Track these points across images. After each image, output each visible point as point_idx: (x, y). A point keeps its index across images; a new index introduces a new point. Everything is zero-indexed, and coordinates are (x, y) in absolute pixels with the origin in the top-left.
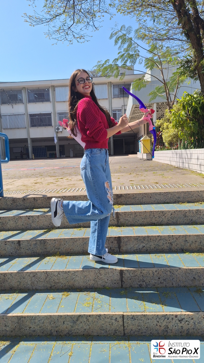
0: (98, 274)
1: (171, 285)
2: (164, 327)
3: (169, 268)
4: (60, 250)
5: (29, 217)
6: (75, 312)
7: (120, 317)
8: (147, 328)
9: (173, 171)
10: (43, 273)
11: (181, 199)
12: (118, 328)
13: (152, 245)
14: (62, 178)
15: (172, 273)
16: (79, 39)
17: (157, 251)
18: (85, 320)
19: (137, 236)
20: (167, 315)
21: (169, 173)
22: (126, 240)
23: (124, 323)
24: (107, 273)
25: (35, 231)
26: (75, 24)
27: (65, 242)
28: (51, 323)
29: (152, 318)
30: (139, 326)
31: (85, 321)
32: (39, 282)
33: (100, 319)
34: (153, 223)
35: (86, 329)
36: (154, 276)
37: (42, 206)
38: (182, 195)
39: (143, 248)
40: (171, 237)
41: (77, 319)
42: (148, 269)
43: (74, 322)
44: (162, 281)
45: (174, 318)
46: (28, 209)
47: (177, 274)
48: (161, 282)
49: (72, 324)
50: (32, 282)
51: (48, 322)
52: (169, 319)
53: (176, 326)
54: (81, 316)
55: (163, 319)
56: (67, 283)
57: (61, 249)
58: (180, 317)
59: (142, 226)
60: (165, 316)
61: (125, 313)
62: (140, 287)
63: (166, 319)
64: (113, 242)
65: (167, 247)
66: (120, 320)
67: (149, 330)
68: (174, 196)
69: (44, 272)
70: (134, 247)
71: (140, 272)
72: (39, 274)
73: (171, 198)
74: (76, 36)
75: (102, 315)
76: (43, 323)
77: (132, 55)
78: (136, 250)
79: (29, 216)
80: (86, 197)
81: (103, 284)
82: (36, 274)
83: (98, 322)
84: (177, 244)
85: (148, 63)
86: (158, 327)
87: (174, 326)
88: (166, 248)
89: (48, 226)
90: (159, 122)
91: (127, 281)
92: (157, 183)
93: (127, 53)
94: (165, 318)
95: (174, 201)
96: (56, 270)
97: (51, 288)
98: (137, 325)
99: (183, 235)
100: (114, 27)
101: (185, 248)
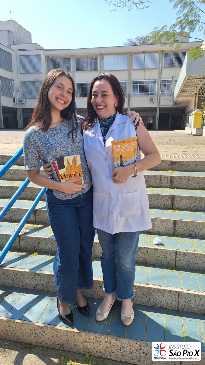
0: (154, 222)
7: (174, 252)
8: (195, 263)
12: (171, 261)
13: (203, 205)
16: (138, 5)
18: (145, 251)
19: (189, 196)
22: (179, 199)
23: (176, 257)
24: (162, 221)
29: (200, 257)
30: (189, 261)
33: (157, 252)
34: (204, 188)
35: (145, 259)
36: (204, 228)
39: (194, 207)
54: (142, 248)
59: (194, 190)
61: (178, 250)
62: (190, 235)
64: (168, 200)
66: (174, 255)
67: (197, 265)
70: (186, 206)
71: (191, 223)
75: (159, 249)
77: (192, 21)
78: (188, 208)
81: (158, 230)
83: (155, 254)
86: (204, 264)
91: (179, 230)
93: (186, 19)
98: (187, 260)
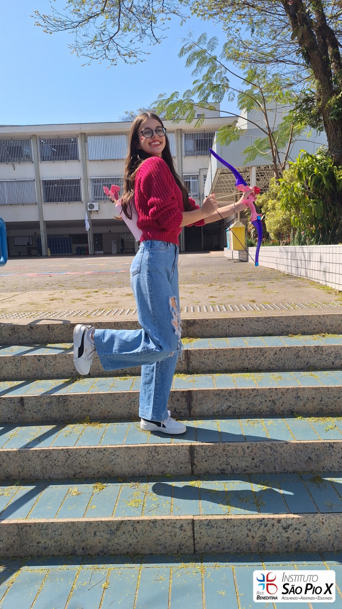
0: (153, 453)
1: (272, 470)
2: (260, 539)
3: (269, 443)
4: (90, 413)
5: (39, 358)
6: (113, 516)
7: (188, 523)
8: (231, 540)
9: (281, 282)
10: (62, 452)
11: (292, 329)
12: (184, 542)
13: (243, 405)
14: (97, 292)
15: (275, 451)
17: (251, 414)
18: (131, 528)
19: (218, 390)
20: (264, 519)
21: (274, 284)
22: (200, 396)
23: (194, 533)
24: (168, 451)
25: (50, 381)
26: (120, 32)
27: (100, 400)
28: (75, 535)
29: (240, 524)
30: (219, 537)
31: (130, 530)
32: (54, 467)
33: (155, 527)
34: (245, 368)
35: (133, 544)
36: (245, 456)
37: (62, 339)
38: (294, 322)
39: (228, 409)
40: (274, 391)
41: (117, 527)
42: (235, 444)
43: (112, 533)
44: (258, 464)
45: (276, 524)
46: (37, 343)
47: (282, 452)
48: (256, 464)
49: (108, 536)
50: (43, 467)
51: (70, 533)
52: (268, 525)
53: (278, 537)
54: (125, 522)
55: (258, 526)
56: (102, 468)
57: (92, 411)
58: (286, 522)
59: (228, 373)
60: (261, 521)
61: (196, 517)
62: (222, 473)
63: (263, 526)
64: (180, 400)
65: (267, 407)
66: (188, 528)
67: (235, 543)
68: (280, 324)
69: (62, 450)
70: (214, 408)
71: (221, 448)
72: (54, 454)
73: (276, 326)
74: (123, 52)
75: (159, 520)
76: (61, 535)
77: (218, 86)
78: (217, 412)
79: (40, 356)
80: (135, 324)
81: (162, 469)
82: (50, 453)
83: (153, 532)
84: (283, 403)
85: (243, 101)
86: (250, 539)
87: (276, 537)
88: (265, 410)
89: (72, 373)
90: (260, 198)
91: (201, 465)
92: (253, 301)
93: (208, 83)
94: (262, 525)
95: (280, 332)
96: (83, 447)
97: (74, 476)
98: (215, 536)
99: (294, 388)
100: (188, 38)
101: (296, 408)
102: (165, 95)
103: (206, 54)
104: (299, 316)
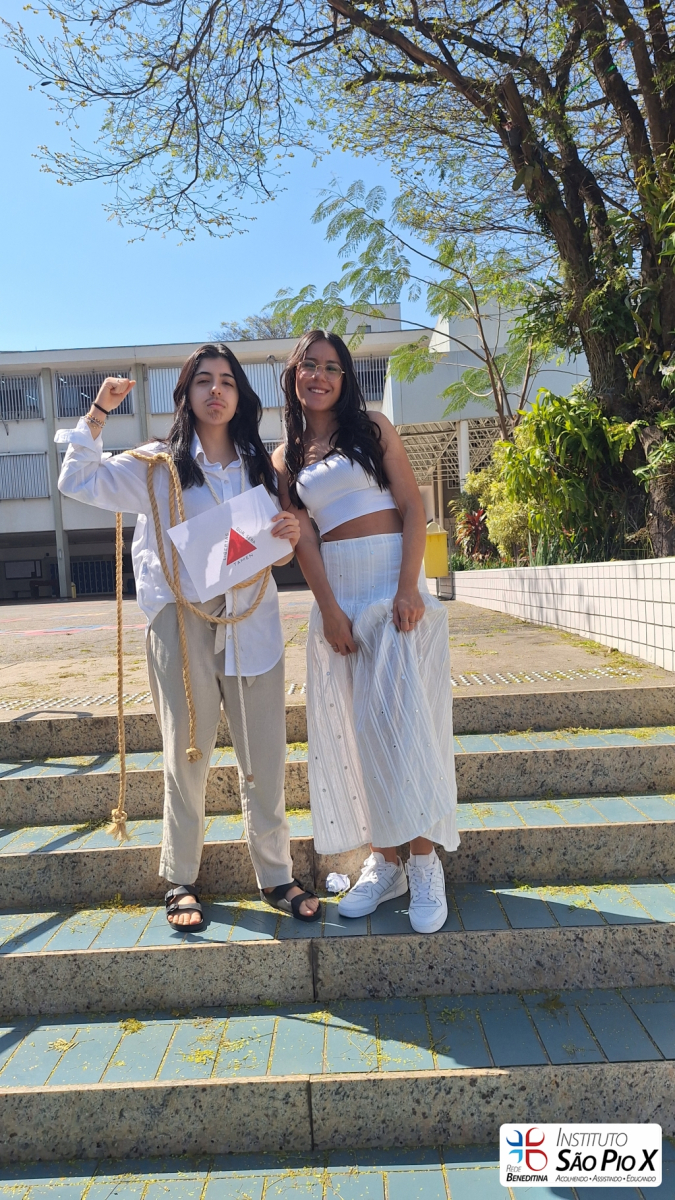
0: (238, 960)
1: (469, 989)
2: (438, 1119)
3: (460, 934)
4: (124, 887)
5: (29, 784)
6: (157, 1078)
7: (300, 1090)
8: (384, 1122)
9: (508, 635)
10: (65, 961)
11: (515, 720)
12: (292, 1128)
15: (471, 950)
16: (213, 227)
18: (190, 1103)
20: (443, 1078)
21: (494, 639)
23: (310, 1109)
24: (268, 954)
25: (49, 828)
26: (200, 180)
27: (142, 862)
28: (82, 1118)
29: (398, 1090)
30: (359, 1117)
32: (49, 991)
33: (237, 1099)
35: (194, 1134)
36: (416, 961)
37: (76, 747)
38: (518, 705)
40: (474, 836)
41: (164, 1101)
42: (397, 939)
43: (155, 1112)
44: (441, 977)
45: (468, 1087)
46: (27, 758)
47: (487, 952)
48: (437, 978)
49: (146, 1118)
50: (27, 991)
51: (73, 1115)
52: (452, 1091)
53: (472, 1115)
54: (178, 1090)
55: (434, 1092)
56: (141, 990)
57: (127, 882)
58: (486, 1083)
60: (438, 1082)
61: (315, 1077)
62: (373, 996)
63: (443, 1093)
65: (463, 869)
66: (300, 1099)
67: (390, 1129)
68: (493, 711)
69: (65, 956)
71: (370, 948)
72: (50, 964)
73: (485, 715)
74: (206, 216)
75: (243, 1085)
76: (56, 1117)
77: (388, 273)
79: (31, 781)
81: (257, 991)
82: (42, 962)
83: (231, 1110)
84: (493, 859)
85: (438, 299)
86: (418, 1119)
87: (468, 1114)
88: (459, 874)
89: (92, 812)
90: (474, 479)
91: (332, 981)
93: (370, 267)
94: (440, 1090)
95: (494, 726)
96: (105, 951)
97: (88, 1007)
98: (352, 1114)
99: (512, 831)
100: (329, 187)
101: (518, 870)
102: (289, 291)
103: (365, 217)
104: (527, 696)
